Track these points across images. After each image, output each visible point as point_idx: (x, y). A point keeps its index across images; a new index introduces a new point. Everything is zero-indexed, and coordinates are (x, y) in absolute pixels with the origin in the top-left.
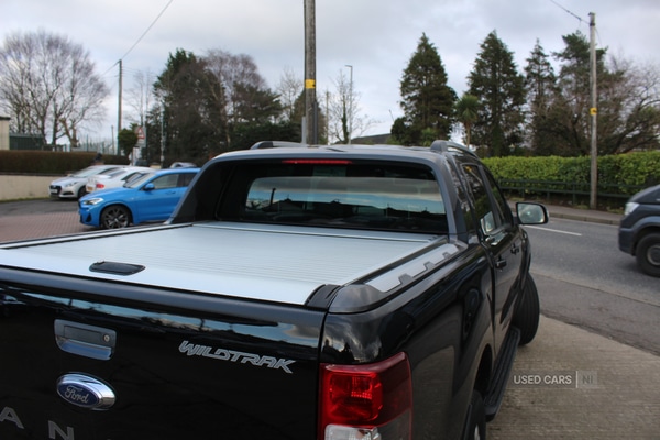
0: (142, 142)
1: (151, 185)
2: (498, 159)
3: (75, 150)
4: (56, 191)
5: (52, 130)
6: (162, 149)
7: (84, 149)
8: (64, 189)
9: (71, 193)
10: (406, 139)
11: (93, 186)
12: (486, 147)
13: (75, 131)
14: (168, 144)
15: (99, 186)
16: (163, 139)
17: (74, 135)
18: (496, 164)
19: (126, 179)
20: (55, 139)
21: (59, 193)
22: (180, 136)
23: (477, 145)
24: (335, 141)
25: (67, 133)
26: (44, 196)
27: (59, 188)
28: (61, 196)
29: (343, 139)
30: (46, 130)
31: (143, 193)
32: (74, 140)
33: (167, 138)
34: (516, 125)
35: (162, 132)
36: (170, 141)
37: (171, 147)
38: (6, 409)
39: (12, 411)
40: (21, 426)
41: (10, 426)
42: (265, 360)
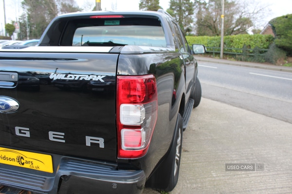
0: (18, 30)
6: (28, 34)
14: (31, 32)
16: (28, 30)
22: (36, 28)
33: (30, 29)
34: (189, 24)
35: (27, 26)
36: (32, 31)
37: (32, 33)
42: (91, 77)
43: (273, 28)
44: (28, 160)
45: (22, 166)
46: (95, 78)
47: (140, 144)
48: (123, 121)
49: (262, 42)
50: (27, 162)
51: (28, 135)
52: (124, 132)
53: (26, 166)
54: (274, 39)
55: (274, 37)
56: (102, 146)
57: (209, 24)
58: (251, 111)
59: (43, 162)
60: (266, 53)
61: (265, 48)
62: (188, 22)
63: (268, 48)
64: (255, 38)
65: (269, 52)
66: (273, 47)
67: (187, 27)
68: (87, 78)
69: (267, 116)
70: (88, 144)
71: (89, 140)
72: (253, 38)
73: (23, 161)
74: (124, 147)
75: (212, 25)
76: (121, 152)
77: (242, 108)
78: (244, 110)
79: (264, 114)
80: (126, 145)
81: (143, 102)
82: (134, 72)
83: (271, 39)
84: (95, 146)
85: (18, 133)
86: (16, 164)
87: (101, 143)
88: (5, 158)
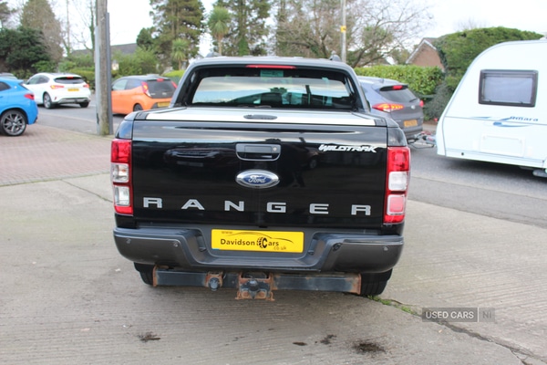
29: (91, 48)
34: (260, 37)
38: (191, 201)
39: (195, 201)
40: (201, 208)
41: (193, 210)
42: (363, 148)
43: (442, 54)
44: (272, 241)
45: (264, 249)
46: (367, 149)
48: (392, 187)
49: (422, 82)
50: (271, 244)
51: (283, 210)
52: (390, 198)
53: (269, 249)
54: (443, 75)
55: (443, 71)
56: (368, 213)
57: (312, 43)
58: (434, 204)
59: (291, 241)
60: (431, 102)
61: (429, 93)
62: (257, 33)
63: (433, 92)
64: (408, 73)
65: (435, 101)
66: (444, 91)
67: (255, 44)
68: (359, 149)
69: (460, 210)
70: (354, 213)
71: (354, 210)
72: (405, 74)
73: (265, 243)
74: (389, 213)
75: (317, 45)
76: (386, 217)
77: (417, 200)
78: (423, 204)
79: (454, 208)
80: (392, 211)
83: (438, 76)
84: (361, 214)
85: (269, 209)
86: (256, 248)
87: (368, 210)
88: (240, 242)
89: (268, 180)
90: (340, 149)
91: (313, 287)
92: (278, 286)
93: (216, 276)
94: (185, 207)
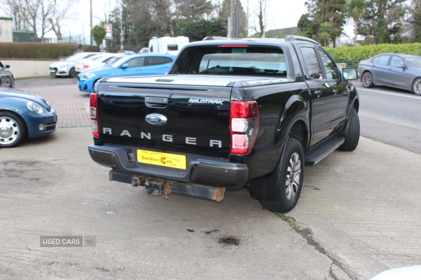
0: (109, 35)
1: (126, 65)
2: (375, 45)
3: (60, 41)
4: (54, 71)
5: (41, 27)
6: (122, 40)
7: (68, 41)
8: (60, 69)
9: (64, 72)
10: (308, 31)
11: (82, 67)
12: (373, 36)
13: (59, 27)
14: (126, 36)
15: (86, 67)
16: (122, 33)
17: (59, 31)
18: (373, 49)
19: (106, 61)
20: (43, 34)
21: (56, 72)
22: (135, 30)
23: (365, 35)
24: (253, 34)
25: (54, 29)
26: (45, 75)
27: (56, 69)
28: (58, 74)
29: (259, 31)
30: (36, 27)
31: (121, 70)
32: (59, 34)
33: (126, 32)
35: (121, 27)
36: (128, 34)
37: (128, 39)
38: (125, 131)
39: (126, 131)
40: (130, 136)
41: (126, 137)
42: (215, 101)
44: (169, 160)
45: (164, 165)
46: (217, 102)
47: (244, 145)
48: (234, 129)
50: (168, 162)
51: (171, 140)
52: (234, 136)
53: (167, 165)
56: (220, 146)
59: (178, 161)
68: (213, 102)
70: (211, 145)
71: (212, 143)
73: (165, 161)
74: (234, 147)
76: (232, 150)
80: (235, 146)
81: (246, 118)
82: (241, 99)
84: (216, 146)
85: (164, 139)
86: (160, 163)
87: (220, 144)
88: (151, 159)
89: (160, 120)
90: (201, 102)
91: (191, 193)
92: (172, 189)
93: (136, 178)
94: (122, 135)
